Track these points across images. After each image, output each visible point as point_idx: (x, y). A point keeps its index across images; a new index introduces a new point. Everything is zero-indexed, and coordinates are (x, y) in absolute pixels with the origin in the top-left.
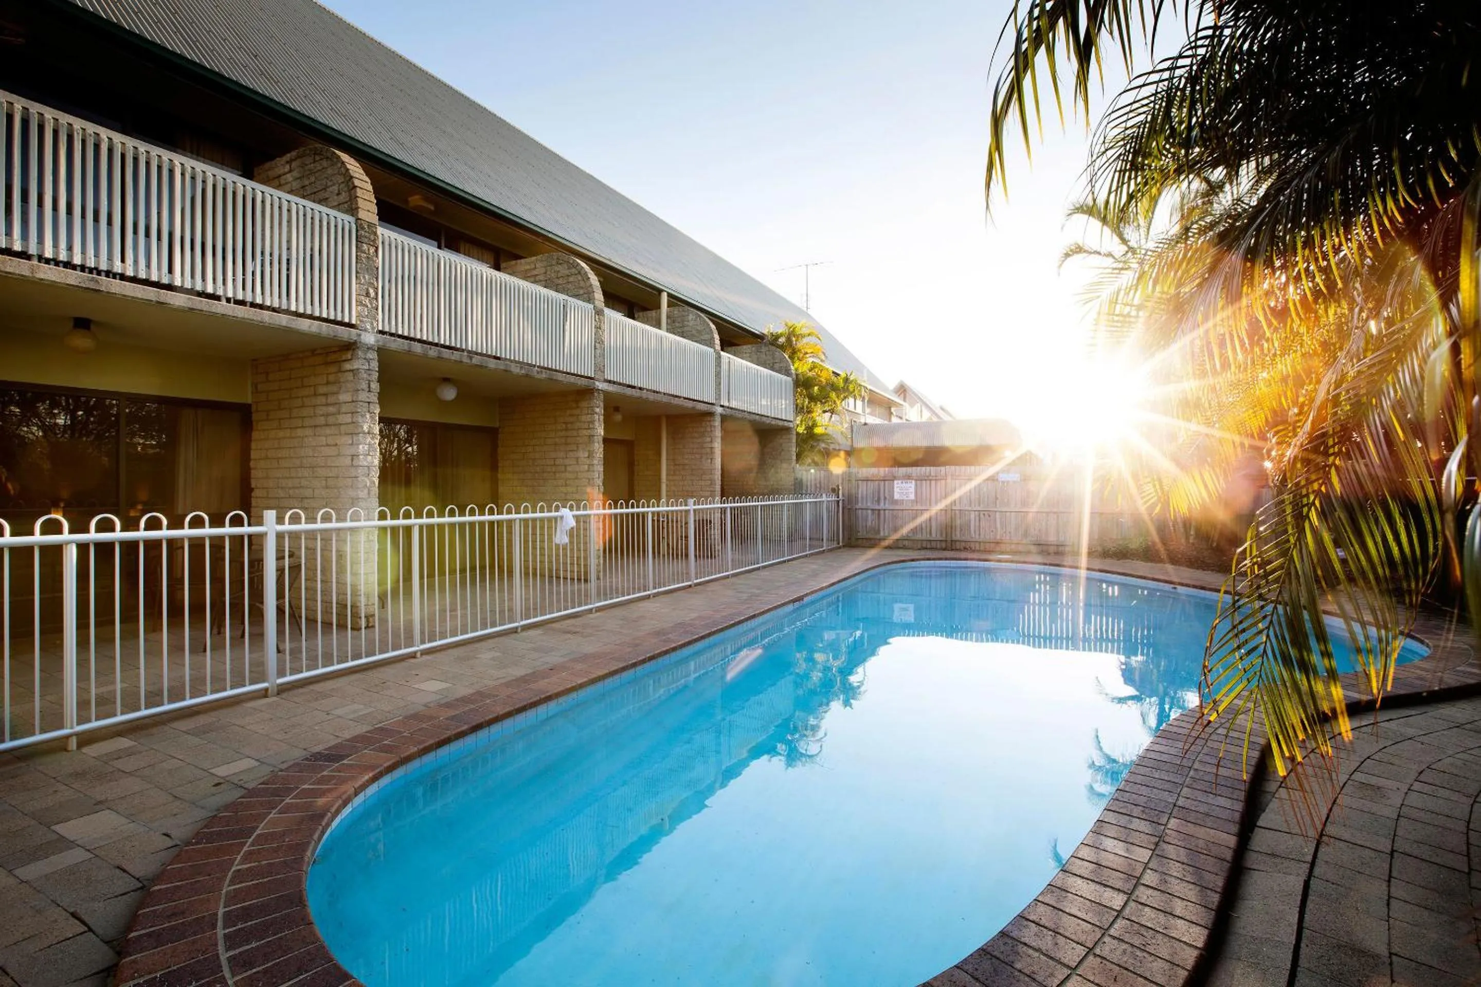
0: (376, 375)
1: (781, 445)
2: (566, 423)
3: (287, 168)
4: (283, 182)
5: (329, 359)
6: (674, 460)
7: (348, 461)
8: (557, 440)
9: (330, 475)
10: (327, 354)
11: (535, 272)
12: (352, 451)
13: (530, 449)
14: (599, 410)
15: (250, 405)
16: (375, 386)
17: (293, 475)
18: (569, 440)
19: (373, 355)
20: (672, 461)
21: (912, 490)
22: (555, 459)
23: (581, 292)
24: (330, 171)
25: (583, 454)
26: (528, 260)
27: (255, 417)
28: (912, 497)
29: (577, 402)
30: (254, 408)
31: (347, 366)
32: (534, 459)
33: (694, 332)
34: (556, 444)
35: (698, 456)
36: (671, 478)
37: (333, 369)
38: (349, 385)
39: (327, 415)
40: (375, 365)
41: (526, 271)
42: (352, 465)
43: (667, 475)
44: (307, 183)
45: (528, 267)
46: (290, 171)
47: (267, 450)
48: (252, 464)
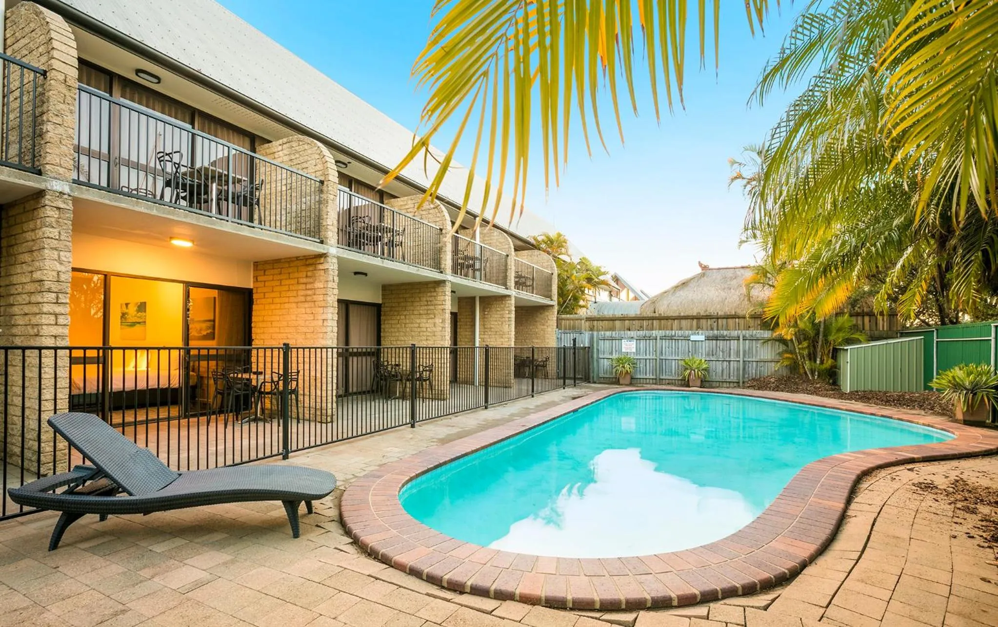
0: (337, 272)
1: (547, 316)
2: (427, 301)
3: (280, 148)
4: (276, 156)
5: (307, 263)
6: (484, 325)
7: (320, 323)
8: (421, 312)
9: (308, 331)
10: (307, 259)
11: (407, 207)
12: (324, 317)
13: (403, 317)
14: (448, 293)
15: (252, 290)
16: (336, 279)
17: (282, 331)
18: (429, 312)
19: (335, 260)
20: (483, 325)
21: (634, 346)
22: (419, 324)
23: (438, 219)
24: (309, 152)
25: (438, 321)
26: (402, 199)
27: (255, 296)
28: (634, 350)
29: (434, 288)
30: (254, 291)
31: (321, 267)
32: (405, 324)
33: (498, 244)
34: (420, 314)
35: (500, 323)
36: (482, 336)
37: (311, 268)
38: (322, 278)
39: (306, 296)
40: (336, 266)
41: (401, 205)
42: (323, 326)
43: (480, 335)
44: (293, 157)
45: (402, 203)
46: (282, 150)
47: (264, 316)
48: (253, 325)
